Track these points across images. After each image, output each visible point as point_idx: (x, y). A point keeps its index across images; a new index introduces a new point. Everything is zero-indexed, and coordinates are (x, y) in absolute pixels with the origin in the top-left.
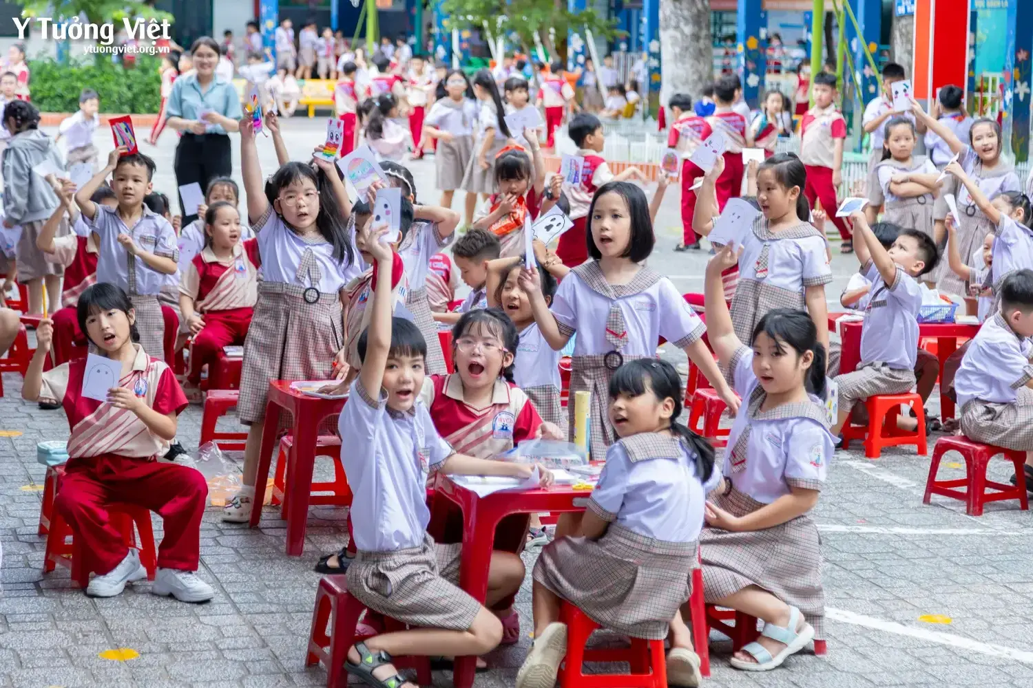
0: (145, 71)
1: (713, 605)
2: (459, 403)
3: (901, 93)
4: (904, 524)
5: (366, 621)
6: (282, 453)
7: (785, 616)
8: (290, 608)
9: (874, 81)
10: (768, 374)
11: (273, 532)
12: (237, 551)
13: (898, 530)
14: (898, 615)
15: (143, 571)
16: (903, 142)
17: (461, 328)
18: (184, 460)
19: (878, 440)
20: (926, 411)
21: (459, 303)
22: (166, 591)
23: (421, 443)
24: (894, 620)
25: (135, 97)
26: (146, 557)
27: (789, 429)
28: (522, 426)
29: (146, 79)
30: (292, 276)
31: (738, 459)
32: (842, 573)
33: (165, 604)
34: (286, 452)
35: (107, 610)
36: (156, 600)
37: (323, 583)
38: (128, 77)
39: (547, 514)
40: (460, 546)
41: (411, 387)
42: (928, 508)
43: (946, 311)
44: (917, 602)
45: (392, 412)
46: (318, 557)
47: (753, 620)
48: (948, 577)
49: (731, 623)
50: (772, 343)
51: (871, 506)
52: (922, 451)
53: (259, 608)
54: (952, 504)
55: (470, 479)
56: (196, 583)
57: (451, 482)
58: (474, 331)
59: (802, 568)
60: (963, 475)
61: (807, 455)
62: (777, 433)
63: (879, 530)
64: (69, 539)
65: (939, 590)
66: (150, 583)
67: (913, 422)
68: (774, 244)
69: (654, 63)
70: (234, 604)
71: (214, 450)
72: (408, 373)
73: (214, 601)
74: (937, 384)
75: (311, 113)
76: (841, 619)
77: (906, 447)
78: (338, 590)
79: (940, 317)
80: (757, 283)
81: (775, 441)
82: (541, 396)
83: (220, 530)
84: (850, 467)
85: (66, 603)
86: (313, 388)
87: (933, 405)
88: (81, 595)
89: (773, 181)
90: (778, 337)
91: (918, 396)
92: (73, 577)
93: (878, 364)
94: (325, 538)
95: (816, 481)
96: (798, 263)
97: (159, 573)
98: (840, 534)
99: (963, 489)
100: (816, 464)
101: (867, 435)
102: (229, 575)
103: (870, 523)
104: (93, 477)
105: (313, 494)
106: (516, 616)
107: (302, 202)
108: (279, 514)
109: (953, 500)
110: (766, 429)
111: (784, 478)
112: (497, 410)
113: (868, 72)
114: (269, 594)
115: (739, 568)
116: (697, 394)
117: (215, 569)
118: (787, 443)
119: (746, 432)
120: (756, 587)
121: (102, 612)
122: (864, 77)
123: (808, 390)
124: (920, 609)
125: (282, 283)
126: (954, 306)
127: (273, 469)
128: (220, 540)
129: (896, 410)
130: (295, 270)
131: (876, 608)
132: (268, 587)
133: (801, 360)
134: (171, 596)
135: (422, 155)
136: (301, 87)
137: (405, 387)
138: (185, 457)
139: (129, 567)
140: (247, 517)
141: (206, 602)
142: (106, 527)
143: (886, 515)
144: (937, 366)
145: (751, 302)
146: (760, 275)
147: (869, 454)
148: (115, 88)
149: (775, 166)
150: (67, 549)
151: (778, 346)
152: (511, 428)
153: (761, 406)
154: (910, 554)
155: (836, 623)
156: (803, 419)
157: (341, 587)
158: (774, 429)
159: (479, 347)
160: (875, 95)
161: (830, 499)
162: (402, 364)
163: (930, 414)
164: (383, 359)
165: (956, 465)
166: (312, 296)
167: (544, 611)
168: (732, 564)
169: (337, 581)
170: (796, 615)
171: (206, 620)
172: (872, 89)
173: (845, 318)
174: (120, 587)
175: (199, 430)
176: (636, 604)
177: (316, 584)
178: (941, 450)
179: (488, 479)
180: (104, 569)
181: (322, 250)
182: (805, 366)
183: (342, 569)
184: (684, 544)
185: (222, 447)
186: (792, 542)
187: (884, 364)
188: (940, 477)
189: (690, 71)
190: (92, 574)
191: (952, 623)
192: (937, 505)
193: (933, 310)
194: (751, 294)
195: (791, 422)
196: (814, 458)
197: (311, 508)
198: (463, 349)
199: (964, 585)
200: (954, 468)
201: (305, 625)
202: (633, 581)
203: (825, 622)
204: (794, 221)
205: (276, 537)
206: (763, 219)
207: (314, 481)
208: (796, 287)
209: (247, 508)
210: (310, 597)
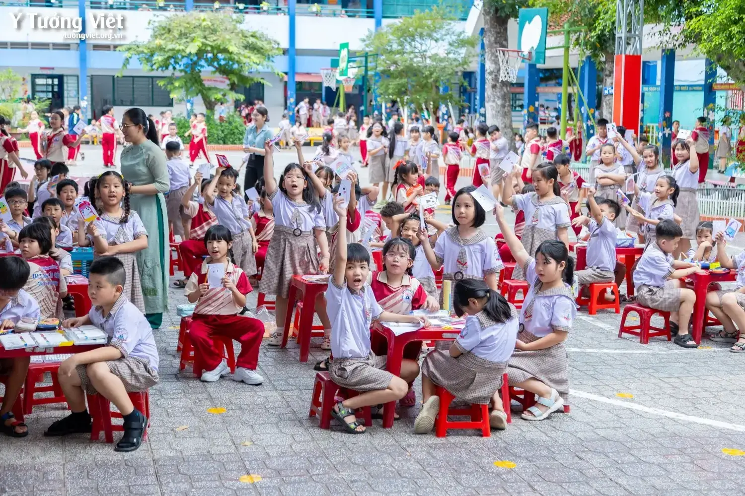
0: (230, 123)
1: (513, 387)
2: (385, 284)
3: (611, 129)
4: (609, 348)
5: (339, 395)
6: (297, 311)
7: (550, 393)
8: (301, 388)
9: (592, 127)
10: (542, 273)
11: (293, 350)
12: (275, 359)
13: (605, 351)
14: (606, 393)
15: (229, 369)
16: (607, 155)
17: (387, 248)
18: (249, 314)
19: (595, 306)
20: (619, 292)
21: (385, 237)
22: (240, 379)
23: (368, 306)
24: (604, 395)
25: (225, 136)
26: (231, 363)
27: (554, 301)
28: (417, 297)
29: (231, 127)
30: (288, 222)
31: (528, 315)
32: (578, 372)
33: (240, 385)
34: (300, 311)
35: (211, 388)
36: (235, 383)
37: (318, 375)
38: (222, 126)
39: (429, 342)
40: (386, 356)
41: (360, 277)
42: (620, 340)
43: (630, 242)
44: (615, 387)
45: (352, 291)
46: (315, 363)
47: (533, 395)
48: (631, 374)
49: (522, 397)
50: (544, 257)
51: (592, 338)
52: (617, 312)
53: (286, 387)
54: (633, 338)
55: (391, 324)
56: (255, 375)
57: (381, 325)
58: (395, 250)
59: (558, 369)
60: (638, 324)
61: (563, 314)
62: (548, 302)
63: (596, 351)
64: (192, 353)
65: (627, 381)
66: (232, 375)
67: (613, 297)
68: (541, 207)
69: (482, 119)
70: (274, 385)
71: (264, 309)
72: (358, 271)
73: (264, 384)
74: (625, 278)
75: (312, 145)
76: (577, 395)
77: (609, 309)
78: (325, 378)
79: (626, 244)
80: (533, 228)
81: (547, 307)
82: (425, 283)
83: (267, 349)
84: (581, 319)
85: (191, 385)
86: (313, 279)
87: (623, 289)
88: (198, 381)
89: (540, 177)
90: (547, 255)
91: (615, 284)
92: (194, 372)
93: (595, 267)
94: (318, 354)
95: (567, 327)
96: (553, 217)
97: (237, 370)
98: (576, 353)
99: (638, 331)
100: (567, 319)
101: (589, 304)
102: (271, 371)
103: (592, 347)
104: (206, 323)
105: (313, 331)
106: (414, 392)
107: (294, 180)
108: (296, 341)
109: (633, 336)
110: (543, 301)
111: (551, 325)
112: (404, 288)
113: (589, 123)
114: (291, 381)
115: (527, 370)
116: (505, 283)
117: (264, 368)
118: (553, 307)
119: (533, 302)
120: (535, 379)
121: (209, 389)
122: (587, 125)
123: (564, 281)
124: (617, 391)
125: (283, 226)
126: (633, 239)
127: (293, 319)
128: (267, 354)
129: (604, 291)
130: (289, 220)
131: (595, 390)
132: (291, 377)
133: (559, 266)
134: (242, 382)
135: (367, 164)
136: (307, 131)
137: (357, 278)
138: (249, 312)
139: (223, 367)
140: (280, 343)
141: (260, 384)
142: (212, 348)
143: (600, 343)
144: (625, 269)
145: (530, 237)
146: (534, 223)
147: (591, 313)
148: (215, 132)
149: (541, 169)
150: (191, 358)
151: (546, 259)
152: (411, 298)
153: (540, 289)
154: (612, 362)
155: (575, 397)
156: (561, 296)
157: (327, 377)
158: (547, 301)
159: (398, 257)
160: (593, 135)
161: (571, 335)
162: (355, 267)
163: (621, 293)
164: (344, 265)
165: (635, 319)
166: (298, 232)
167: (428, 391)
168: (523, 367)
169: (325, 374)
170: (554, 393)
171: (260, 393)
172: (591, 131)
173: (578, 245)
174: (217, 377)
175: (257, 300)
176: (474, 390)
177: (314, 376)
178: (627, 311)
179: (400, 324)
180: (211, 368)
181: (304, 208)
182: (561, 269)
183: (327, 369)
184: (502, 363)
185: (268, 308)
186: (554, 356)
187: (598, 268)
188: (626, 325)
189: (501, 123)
190: (204, 370)
191: (634, 397)
192: (625, 338)
193: (623, 241)
194: (530, 233)
195: (556, 297)
196: (566, 315)
197: (312, 338)
198: (390, 258)
199: (638, 378)
200: (633, 319)
201: (309, 396)
202: (474, 379)
203: (569, 396)
204: (552, 196)
205: (295, 353)
206: (537, 195)
207: (314, 325)
208: (553, 229)
209: (280, 339)
210: (311, 382)
